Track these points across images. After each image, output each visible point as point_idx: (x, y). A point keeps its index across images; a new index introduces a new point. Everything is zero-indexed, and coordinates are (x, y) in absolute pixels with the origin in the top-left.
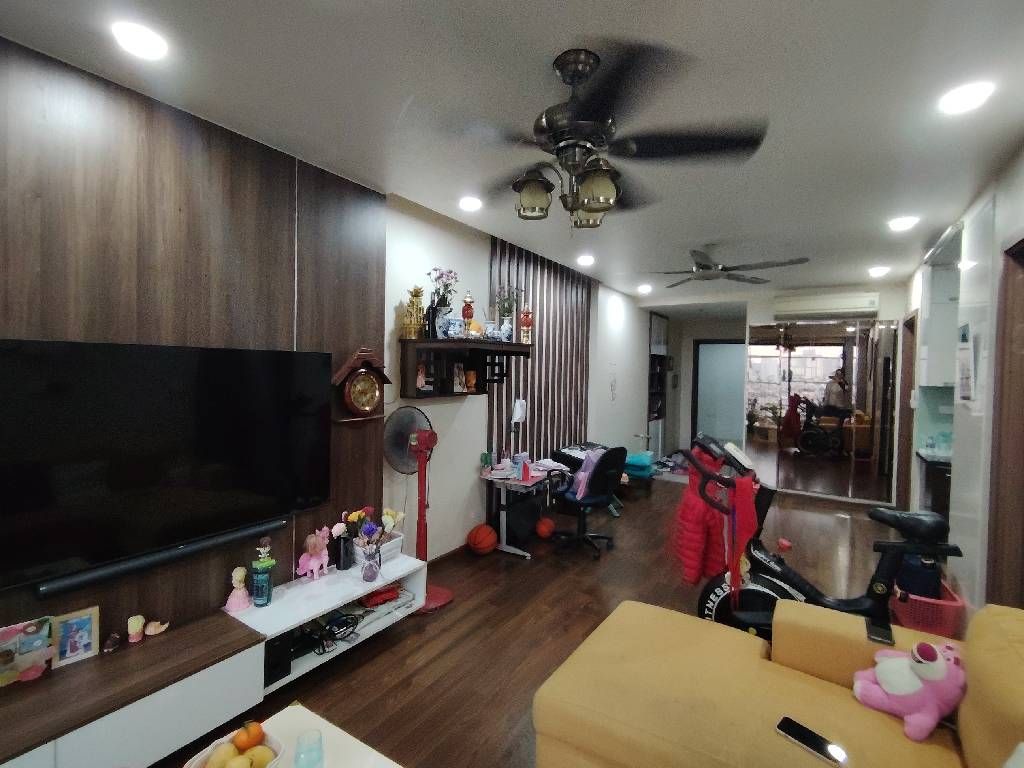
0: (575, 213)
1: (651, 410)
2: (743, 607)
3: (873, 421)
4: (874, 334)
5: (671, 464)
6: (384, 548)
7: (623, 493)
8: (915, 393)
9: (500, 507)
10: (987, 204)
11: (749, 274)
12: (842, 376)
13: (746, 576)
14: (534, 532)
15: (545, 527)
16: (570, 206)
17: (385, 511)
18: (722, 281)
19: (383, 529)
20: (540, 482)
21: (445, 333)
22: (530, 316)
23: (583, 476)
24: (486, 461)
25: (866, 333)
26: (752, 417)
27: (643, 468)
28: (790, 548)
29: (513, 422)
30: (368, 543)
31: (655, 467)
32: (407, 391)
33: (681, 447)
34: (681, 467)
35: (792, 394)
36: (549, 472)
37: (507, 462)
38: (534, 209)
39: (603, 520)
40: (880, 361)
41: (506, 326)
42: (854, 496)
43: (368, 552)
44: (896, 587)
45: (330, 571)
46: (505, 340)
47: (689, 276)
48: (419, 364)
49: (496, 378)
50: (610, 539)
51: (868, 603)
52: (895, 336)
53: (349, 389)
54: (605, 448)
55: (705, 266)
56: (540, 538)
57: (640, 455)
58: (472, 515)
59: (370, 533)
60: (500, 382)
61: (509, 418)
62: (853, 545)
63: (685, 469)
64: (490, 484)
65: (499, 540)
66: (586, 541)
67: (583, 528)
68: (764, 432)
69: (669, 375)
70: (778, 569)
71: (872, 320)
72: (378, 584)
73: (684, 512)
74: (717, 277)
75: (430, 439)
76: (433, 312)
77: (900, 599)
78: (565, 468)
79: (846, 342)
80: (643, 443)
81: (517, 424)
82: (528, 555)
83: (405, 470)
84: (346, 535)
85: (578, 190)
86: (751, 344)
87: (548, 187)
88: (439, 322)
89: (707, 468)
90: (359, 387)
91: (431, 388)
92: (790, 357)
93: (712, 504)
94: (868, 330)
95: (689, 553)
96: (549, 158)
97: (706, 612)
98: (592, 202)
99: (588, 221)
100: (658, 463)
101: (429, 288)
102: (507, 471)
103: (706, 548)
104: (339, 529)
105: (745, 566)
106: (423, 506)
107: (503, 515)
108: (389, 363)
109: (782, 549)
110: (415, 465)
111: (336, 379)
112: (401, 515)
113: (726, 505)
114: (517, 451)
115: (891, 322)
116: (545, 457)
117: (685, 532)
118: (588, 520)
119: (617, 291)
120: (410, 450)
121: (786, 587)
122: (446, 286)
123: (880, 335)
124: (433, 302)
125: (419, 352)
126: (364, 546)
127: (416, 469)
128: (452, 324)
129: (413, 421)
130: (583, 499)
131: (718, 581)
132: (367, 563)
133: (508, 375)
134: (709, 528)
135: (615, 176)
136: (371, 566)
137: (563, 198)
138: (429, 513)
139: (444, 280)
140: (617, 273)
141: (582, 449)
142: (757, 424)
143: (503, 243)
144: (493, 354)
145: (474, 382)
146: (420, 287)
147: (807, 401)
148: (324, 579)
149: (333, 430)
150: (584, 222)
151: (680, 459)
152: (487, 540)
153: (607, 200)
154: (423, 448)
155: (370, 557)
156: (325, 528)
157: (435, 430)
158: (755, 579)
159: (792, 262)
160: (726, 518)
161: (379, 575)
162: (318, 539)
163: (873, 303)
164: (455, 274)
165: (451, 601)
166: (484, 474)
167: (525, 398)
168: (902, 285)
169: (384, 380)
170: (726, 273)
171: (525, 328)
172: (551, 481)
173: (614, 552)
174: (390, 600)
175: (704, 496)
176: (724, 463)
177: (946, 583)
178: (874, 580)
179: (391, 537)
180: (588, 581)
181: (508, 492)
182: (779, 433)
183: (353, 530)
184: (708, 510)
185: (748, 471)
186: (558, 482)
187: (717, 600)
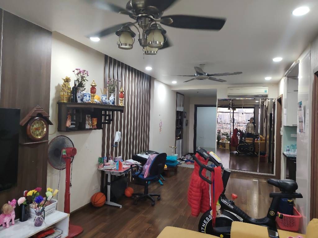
0: (145, 48)
1: (176, 136)
2: (218, 225)
3: (266, 140)
4: (266, 104)
5: (185, 159)
6: (46, 208)
7: (165, 174)
8: (282, 129)
9: (107, 183)
10: (307, 54)
11: (218, 78)
12: (253, 120)
13: (219, 212)
14: (124, 194)
15: (129, 192)
16: (143, 44)
17: (48, 189)
18: (207, 80)
19: (47, 198)
20: (127, 171)
21: (82, 100)
22: (123, 93)
23: (147, 167)
24: (101, 161)
25: (263, 103)
26: (219, 138)
27: (173, 162)
28: (237, 198)
29: (114, 142)
30: (38, 206)
31: (179, 161)
32: (61, 128)
33: (190, 152)
34: (189, 160)
35: (235, 128)
36: (131, 165)
37: (111, 161)
38: (126, 45)
39: (156, 187)
40: (269, 115)
41: (112, 98)
42: (259, 172)
43: (38, 211)
44: (278, 213)
45: (16, 222)
46: (111, 104)
47: (194, 77)
48: (68, 114)
49: (107, 122)
50: (159, 196)
51: (267, 220)
52: (274, 105)
53: (30, 128)
54: (157, 153)
55: (200, 74)
56: (126, 197)
57: (172, 156)
58: (94, 188)
59: (38, 201)
60: (109, 123)
61: (113, 140)
62: (260, 193)
63: (192, 162)
64: (103, 172)
65: (106, 200)
66: (148, 197)
67: (146, 191)
68: (224, 145)
69: (185, 120)
70: (232, 207)
71: (265, 98)
72: (43, 227)
73: (192, 183)
74: (205, 78)
75: (73, 152)
76: (75, 90)
77: (280, 217)
78: (139, 163)
79: (255, 107)
80: (173, 150)
81: (116, 143)
82: (121, 206)
83: (59, 167)
84: (25, 203)
85: (146, 37)
86: (218, 107)
87: (133, 35)
88: (79, 95)
89: (202, 163)
90: (35, 126)
91: (74, 126)
92: (233, 113)
93: (204, 179)
94: (264, 102)
95: (195, 202)
96: (133, 21)
97: (202, 229)
98: (153, 43)
99: (151, 52)
100: (180, 159)
101: (73, 78)
102: (111, 166)
103: (202, 199)
104: (22, 200)
105: (218, 207)
106: (68, 185)
107: (109, 187)
108: (52, 114)
109: (234, 198)
110: (64, 165)
111: (23, 122)
112: (56, 191)
113: (210, 180)
114: (116, 156)
115: (273, 99)
116: (130, 159)
117: (192, 192)
118: (149, 187)
119: (163, 83)
120: (62, 157)
121: (235, 215)
122: (82, 77)
123: (268, 104)
124: (75, 85)
125: (68, 109)
126: (36, 208)
127: (65, 167)
128: (85, 96)
129: (64, 143)
130: (147, 177)
131: (207, 214)
132: (37, 217)
133: (113, 120)
134: (203, 190)
135: (163, 32)
136: (39, 218)
137: (140, 40)
138: (71, 189)
139: (81, 74)
140: (162, 74)
141: (147, 154)
142: (221, 141)
143: (111, 58)
144: (105, 110)
145: (96, 123)
146: (69, 77)
147: (240, 131)
148: (13, 227)
149: (20, 149)
150: (149, 52)
151: (189, 157)
152: (101, 199)
153: (160, 43)
154: (69, 156)
155: (38, 214)
156: (14, 200)
157: (75, 147)
158: (222, 212)
159: (235, 74)
160: (210, 185)
161: (44, 223)
162: (9, 207)
163: (266, 91)
164: (87, 72)
165: (82, 232)
166: (100, 167)
167: (120, 131)
168: (277, 84)
169: (49, 123)
170: (209, 77)
171: (121, 99)
172: (132, 170)
173: (161, 202)
174: (49, 235)
175: (200, 175)
176: (209, 160)
177: (295, 208)
178: (270, 210)
179: (51, 202)
180: (149, 217)
181: (111, 176)
182: (230, 145)
183: (29, 200)
184: (202, 182)
185: (219, 164)
186: (135, 170)
187: (207, 223)
